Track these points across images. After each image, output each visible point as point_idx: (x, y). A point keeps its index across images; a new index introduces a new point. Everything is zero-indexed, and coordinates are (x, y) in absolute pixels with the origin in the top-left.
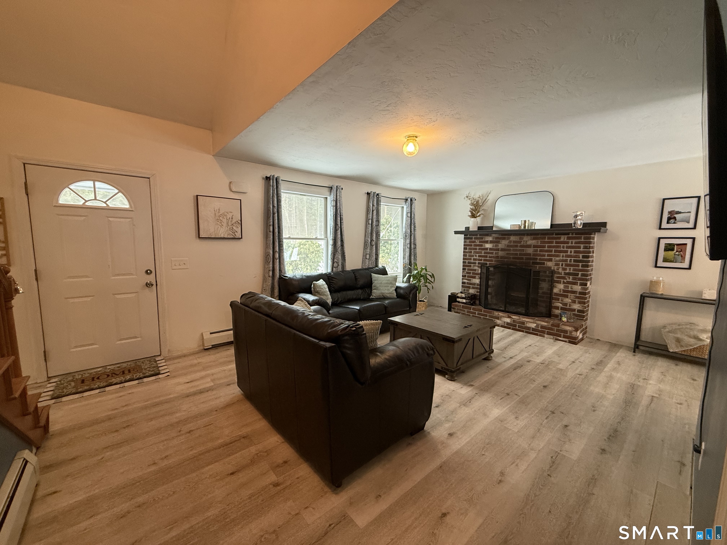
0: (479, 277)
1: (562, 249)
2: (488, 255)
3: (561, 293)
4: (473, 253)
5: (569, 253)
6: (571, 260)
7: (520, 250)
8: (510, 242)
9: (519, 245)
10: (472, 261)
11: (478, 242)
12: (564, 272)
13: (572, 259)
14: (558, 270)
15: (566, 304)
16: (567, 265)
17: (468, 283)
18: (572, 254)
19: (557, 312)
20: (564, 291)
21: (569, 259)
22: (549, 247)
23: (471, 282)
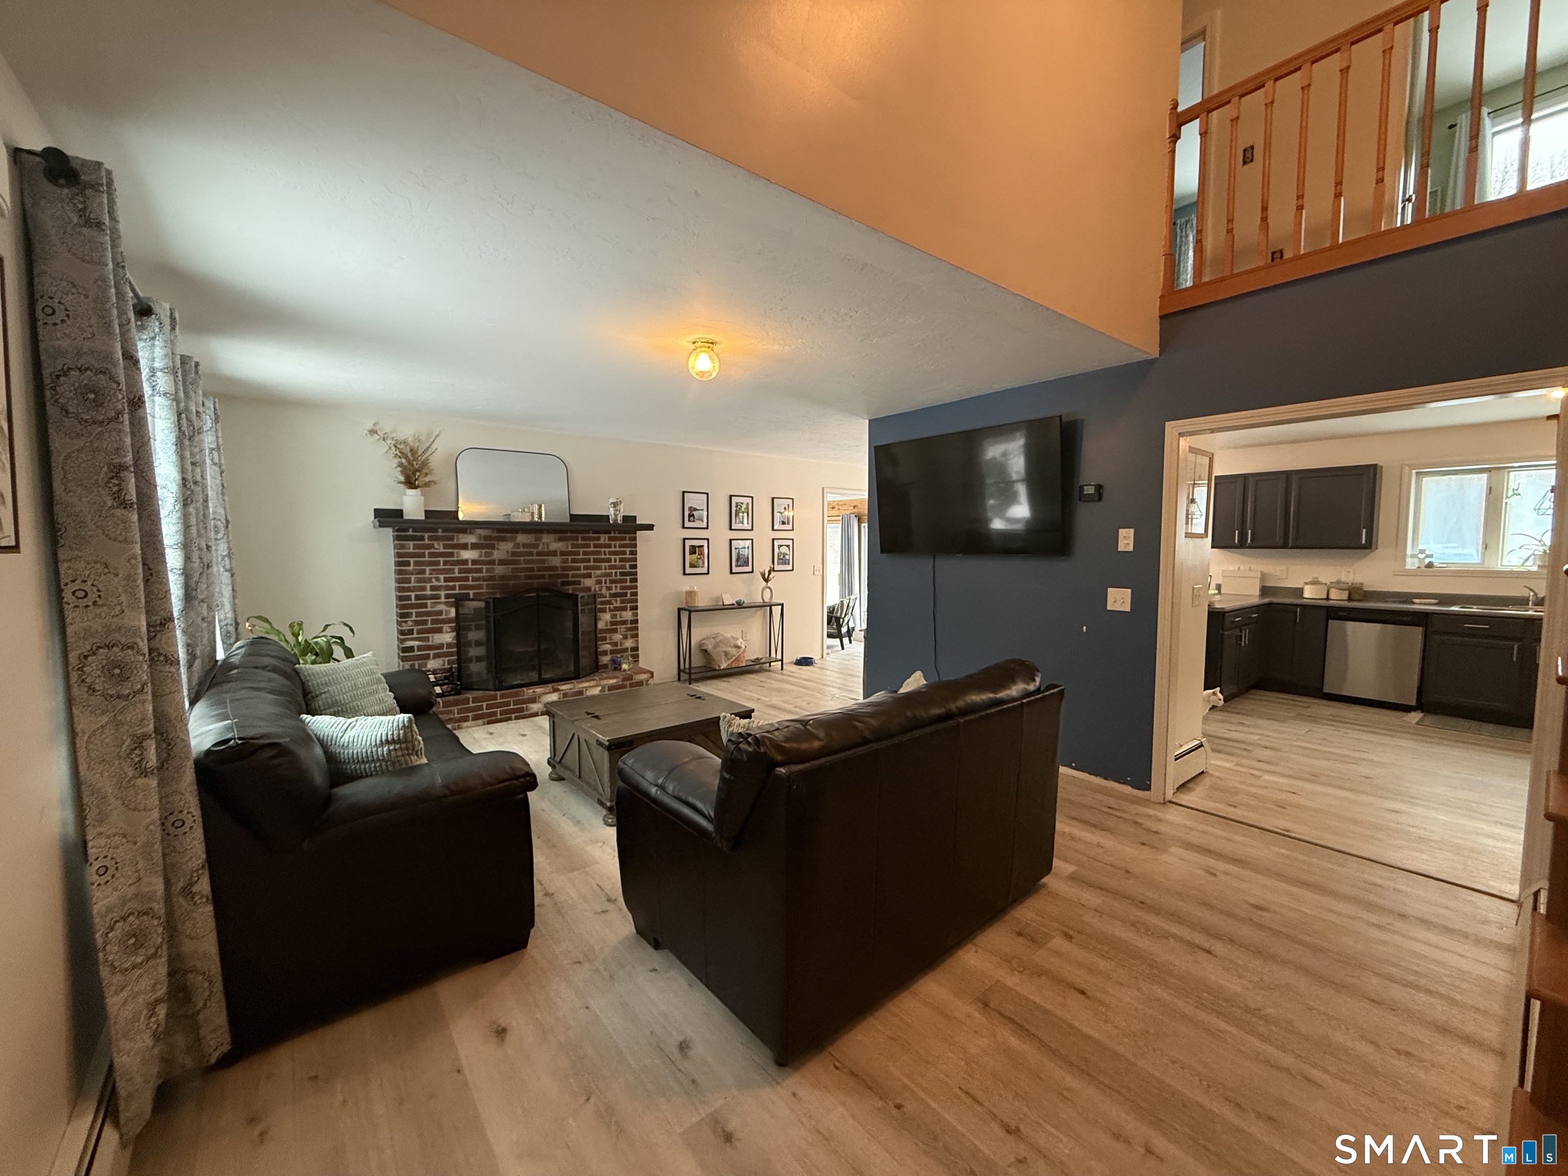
0: (450, 627)
1: (603, 556)
2: (470, 575)
3: (609, 627)
4: (430, 574)
5: (613, 563)
6: (616, 572)
7: (537, 561)
8: (517, 545)
9: (535, 551)
10: (428, 592)
11: (439, 547)
12: (610, 594)
13: (618, 571)
14: (601, 590)
15: (615, 644)
16: (612, 582)
17: (420, 648)
18: (617, 563)
19: (605, 659)
20: (612, 623)
21: (614, 571)
22: (585, 553)
23: (430, 643)
